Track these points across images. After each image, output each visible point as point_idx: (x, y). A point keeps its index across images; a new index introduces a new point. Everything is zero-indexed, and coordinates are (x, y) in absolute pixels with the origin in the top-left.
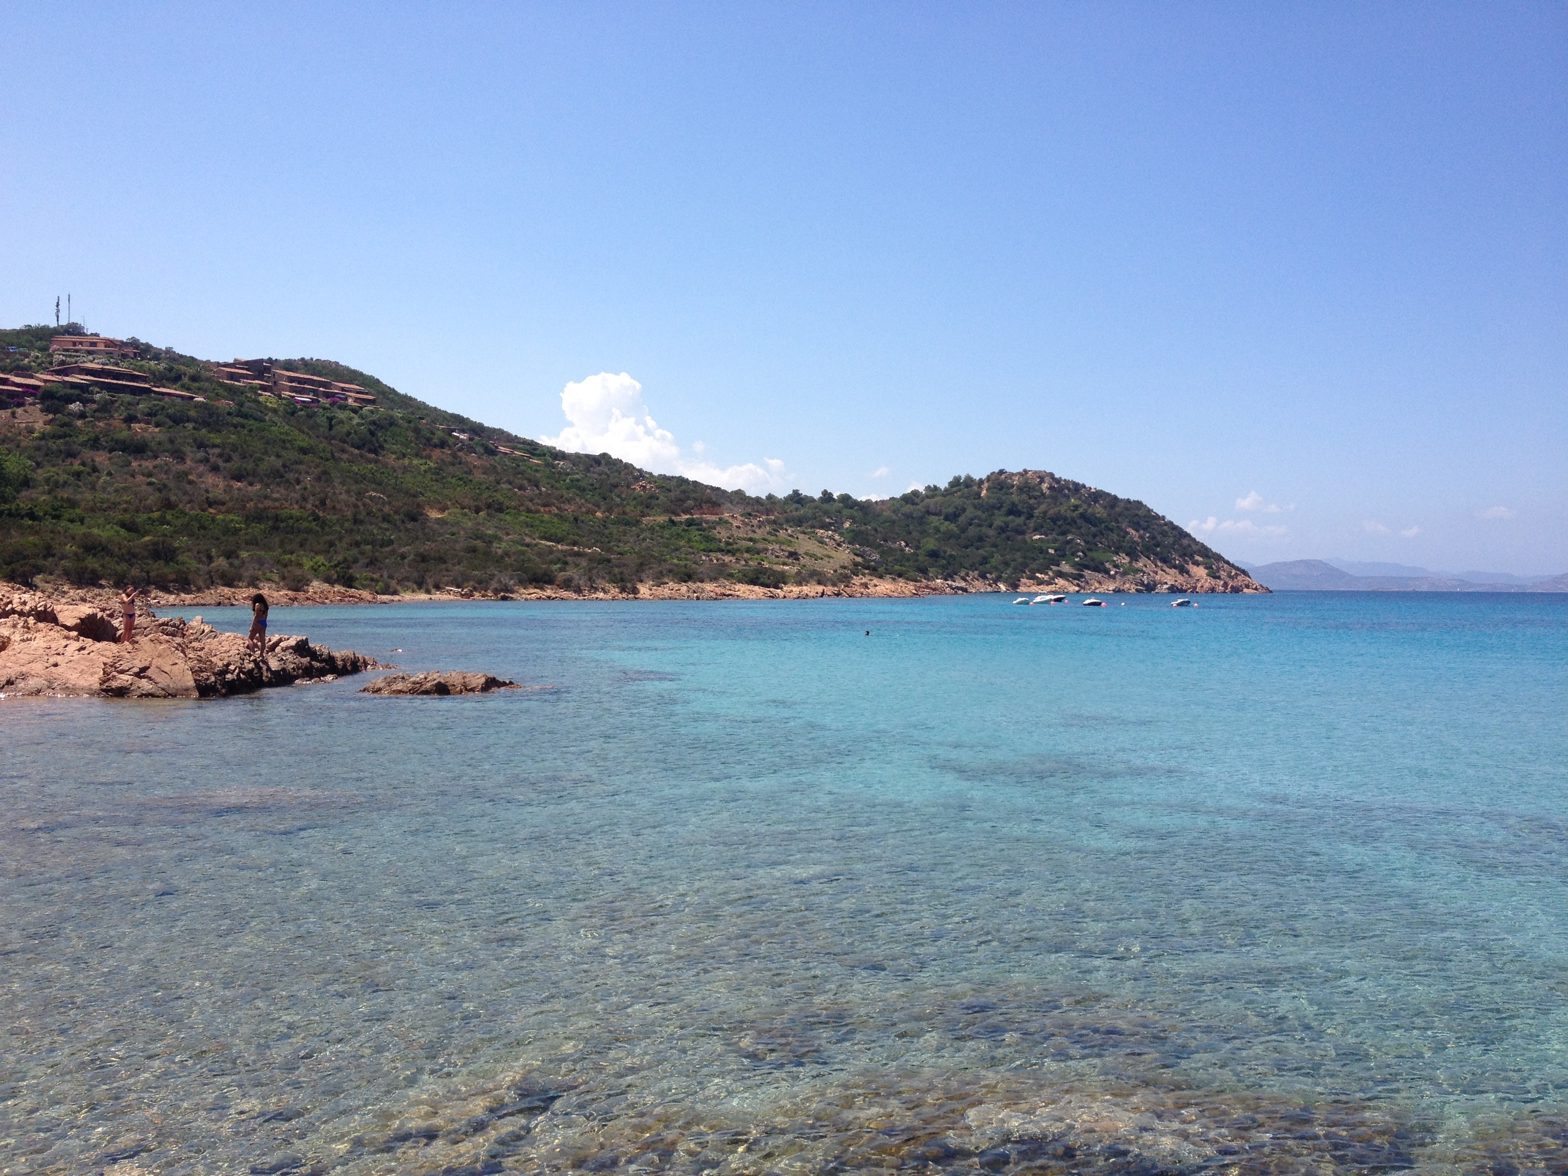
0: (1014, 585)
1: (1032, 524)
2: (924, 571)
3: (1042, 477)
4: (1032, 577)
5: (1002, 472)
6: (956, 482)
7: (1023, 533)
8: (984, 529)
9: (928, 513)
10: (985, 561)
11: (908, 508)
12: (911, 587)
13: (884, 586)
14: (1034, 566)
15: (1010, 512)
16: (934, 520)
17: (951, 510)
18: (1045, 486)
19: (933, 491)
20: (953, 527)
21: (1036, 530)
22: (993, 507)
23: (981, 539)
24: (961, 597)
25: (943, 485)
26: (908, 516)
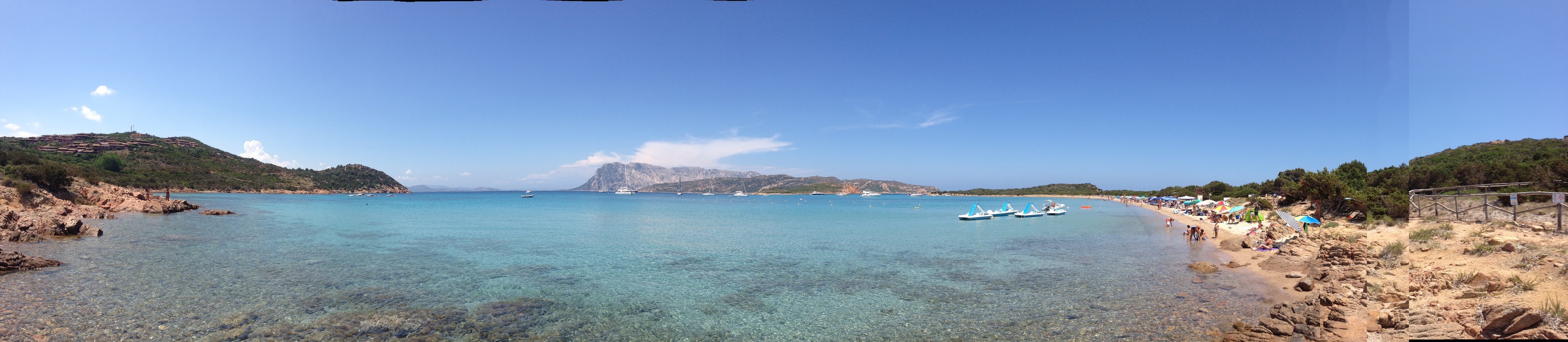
0: (353, 192)
2: (331, 188)
3: (359, 166)
4: (357, 190)
5: (350, 164)
6: (338, 167)
7: (355, 179)
8: (346, 178)
9: (332, 174)
10: (345, 186)
11: (327, 173)
12: (328, 192)
13: (321, 191)
14: (358, 187)
15: (352, 174)
16: (333, 176)
17: (337, 173)
18: (360, 168)
19: (333, 168)
20: (338, 177)
21: (358, 178)
22: (348, 173)
23: (345, 180)
24: (340, 194)
25: (335, 167)
26: (327, 175)
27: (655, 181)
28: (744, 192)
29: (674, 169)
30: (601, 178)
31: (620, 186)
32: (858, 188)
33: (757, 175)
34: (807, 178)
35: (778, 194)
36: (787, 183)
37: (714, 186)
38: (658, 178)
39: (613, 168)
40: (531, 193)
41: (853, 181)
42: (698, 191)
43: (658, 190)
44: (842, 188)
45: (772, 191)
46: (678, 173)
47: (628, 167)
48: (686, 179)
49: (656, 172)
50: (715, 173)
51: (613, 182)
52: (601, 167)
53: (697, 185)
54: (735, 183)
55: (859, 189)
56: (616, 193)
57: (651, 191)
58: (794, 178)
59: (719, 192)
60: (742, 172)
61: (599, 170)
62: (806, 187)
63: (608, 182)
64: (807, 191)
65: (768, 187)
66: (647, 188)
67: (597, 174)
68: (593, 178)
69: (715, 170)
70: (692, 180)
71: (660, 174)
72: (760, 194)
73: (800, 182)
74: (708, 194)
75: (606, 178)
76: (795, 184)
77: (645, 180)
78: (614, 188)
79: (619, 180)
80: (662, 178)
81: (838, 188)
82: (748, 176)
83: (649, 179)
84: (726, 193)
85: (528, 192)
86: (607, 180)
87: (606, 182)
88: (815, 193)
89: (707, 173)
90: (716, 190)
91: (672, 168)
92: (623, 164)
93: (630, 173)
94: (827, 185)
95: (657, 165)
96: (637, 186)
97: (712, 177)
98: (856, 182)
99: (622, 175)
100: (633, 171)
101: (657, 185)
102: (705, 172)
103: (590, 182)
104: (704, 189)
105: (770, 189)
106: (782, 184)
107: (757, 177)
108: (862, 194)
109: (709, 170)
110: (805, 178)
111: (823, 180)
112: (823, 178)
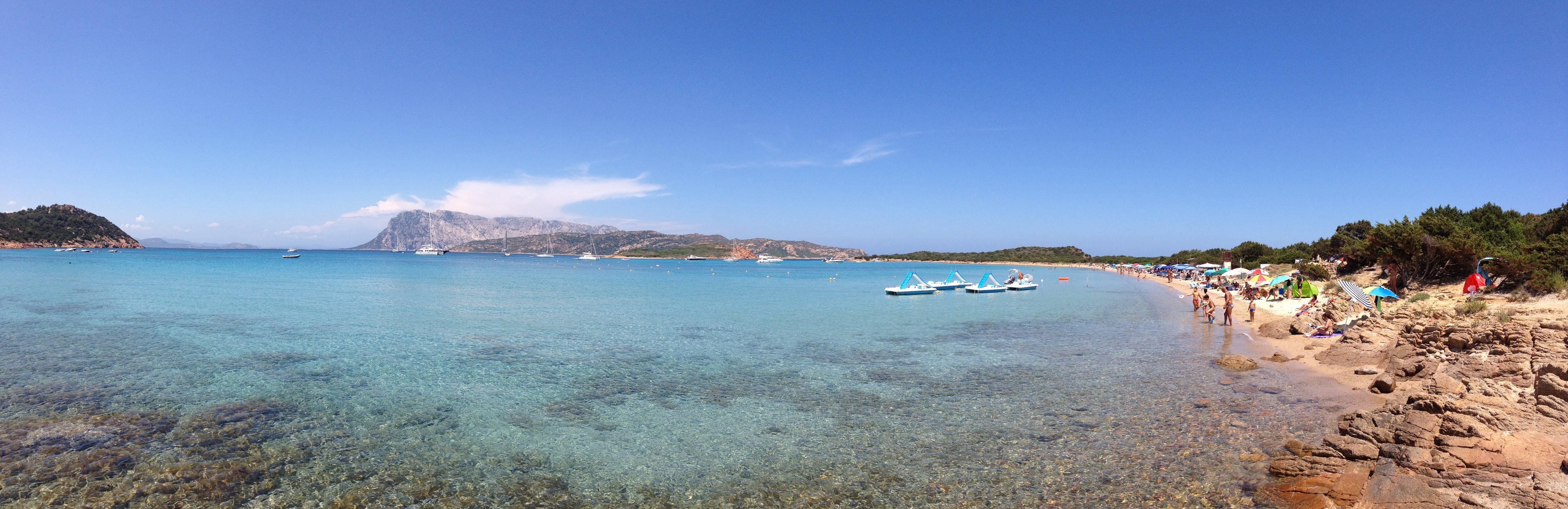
0: (60, 245)
1: (67, 223)
2: (26, 239)
3: (70, 207)
4: (67, 242)
5: (56, 205)
6: (39, 208)
7: (64, 226)
8: (50, 225)
9: (29, 218)
10: (49, 236)
11: (20, 216)
12: (21, 245)
13: (11, 244)
14: (68, 238)
15: (59, 219)
16: (31, 221)
17: (37, 217)
18: (71, 210)
19: (30, 210)
20: (38, 223)
21: (68, 225)
22: (53, 217)
23: (48, 228)
24: (41, 249)
25: (34, 208)
26: (21, 219)
27: (473, 237)
28: (593, 253)
29: (497, 219)
30: (396, 233)
31: (423, 243)
32: (752, 251)
33: (613, 231)
34: (683, 236)
35: (643, 258)
36: (655, 243)
37: (554, 244)
38: (478, 233)
39: (413, 217)
40: (295, 251)
41: (747, 242)
42: (532, 251)
43: (476, 249)
44: (730, 250)
45: (633, 254)
46: (503, 225)
47: (433, 216)
48: (515, 234)
49: (474, 224)
50: (556, 226)
51: (412, 237)
52: (395, 216)
53: (530, 242)
54: (582, 242)
55: (755, 252)
56: (417, 253)
57: (467, 251)
58: (664, 236)
59: (561, 252)
60: (593, 225)
61: (393, 220)
62: (680, 248)
63: (406, 238)
64: (683, 253)
65: (627, 248)
66: (460, 247)
67: (390, 226)
68: (385, 232)
69: (556, 221)
70: (523, 235)
71: (480, 227)
72: (616, 257)
73: (673, 241)
74: (545, 255)
75: (403, 232)
76: (667, 244)
77: (458, 235)
78: (414, 246)
79: (422, 235)
80: (483, 233)
81: (725, 251)
82: (601, 232)
83: (464, 234)
84: (570, 254)
85: (290, 250)
86: (405, 235)
87: (402, 237)
88: (692, 257)
89: (544, 227)
90: (556, 250)
91: (494, 219)
92: (427, 212)
93: (438, 225)
94: (709, 246)
95: (475, 214)
96: (447, 243)
97: (552, 231)
98: (749, 243)
99: (426, 228)
100: (442, 222)
101: (475, 242)
102: (541, 224)
103: (380, 237)
104: (540, 248)
105: (630, 251)
106: (648, 244)
107: (613, 233)
108: (757, 260)
109: (548, 222)
110: (681, 236)
111: (704, 240)
112: (704, 236)
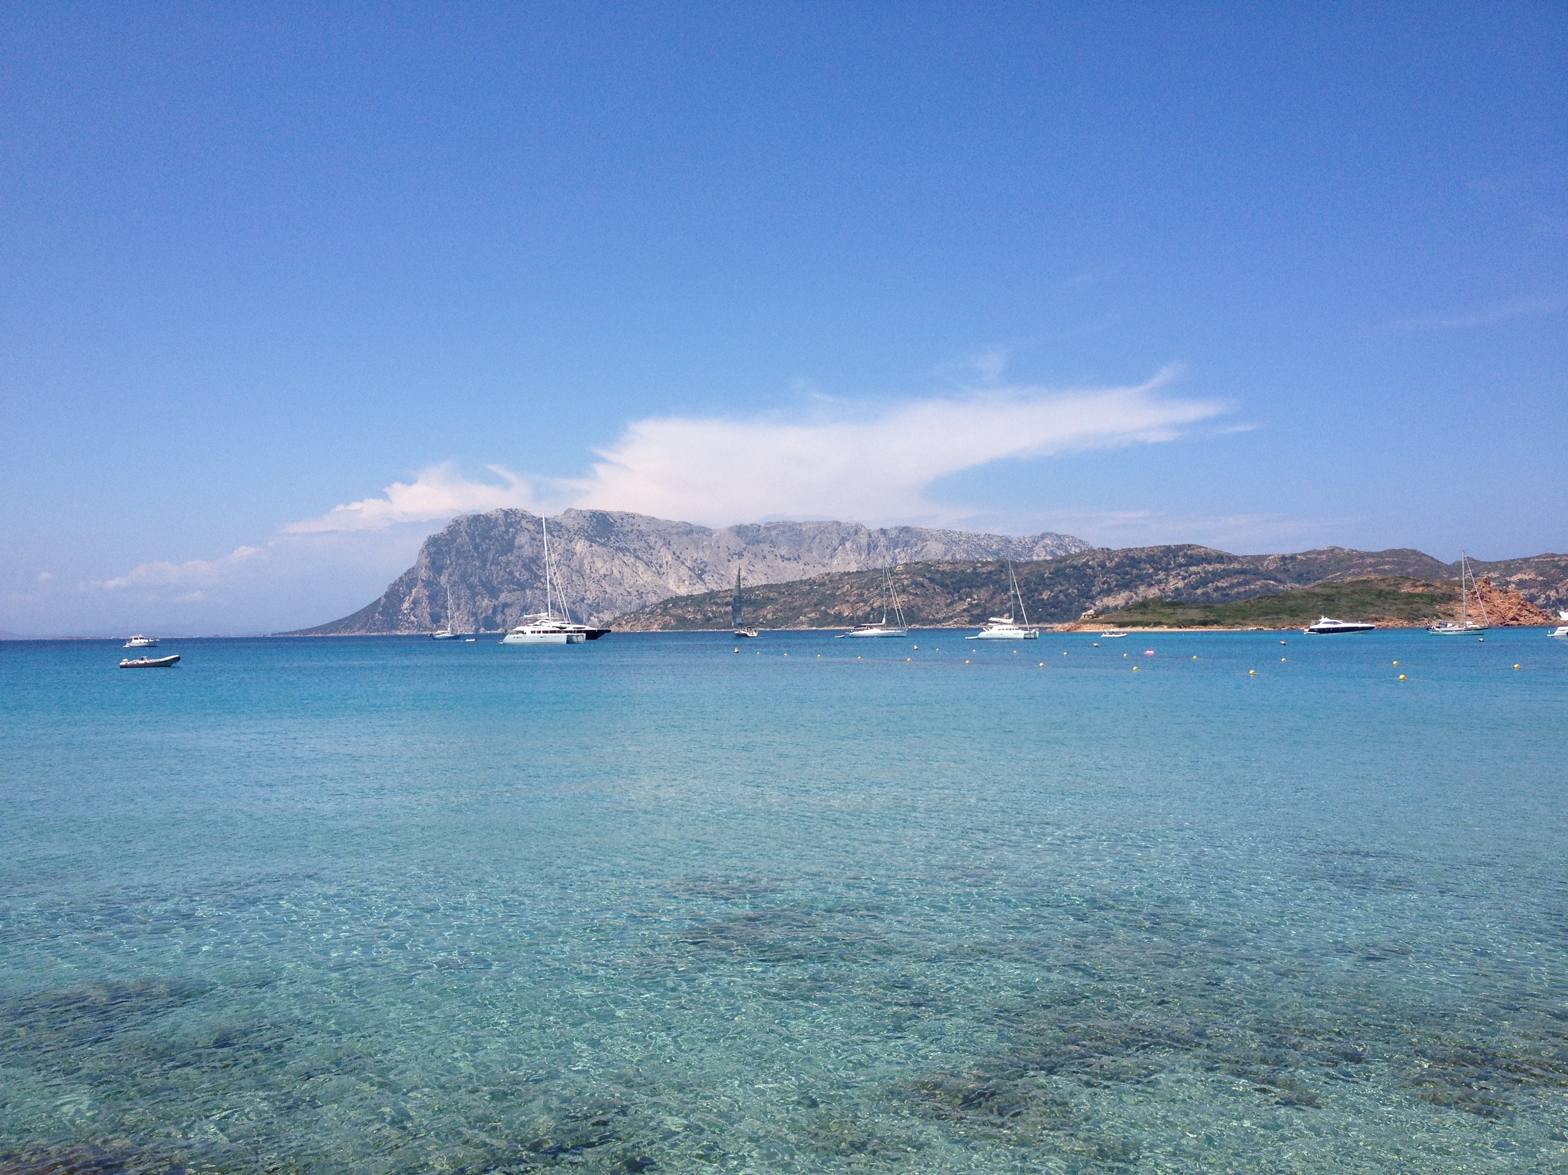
27: (672, 585)
28: (1018, 619)
29: (740, 531)
30: (443, 579)
31: (525, 609)
32: (1532, 599)
33: (1074, 550)
34: (1293, 558)
35: (1165, 629)
36: (1203, 582)
37: (904, 597)
38: (684, 572)
39: (495, 532)
41: (1511, 567)
42: (839, 619)
43: (682, 621)
44: (1450, 598)
45: (1139, 618)
46: (754, 548)
47: (555, 527)
48: (792, 572)
49: (674, 547)
50: (906, 544)
51: (494, 592)
52: (439, 530)
53: (833, 595)
54: (983, 585)
55: (1540, 601)
56: (509, 639)
57: (655, 628)
58: (1231, 559)
59: (924, 621)
60: (1014, 535)
61: (433, 543)
62: (1287, 596)
63: (474, 595)
64: (1294, 613)
65: (1119, 599)
66: (636, 616)
67: (426, 561)
68: (409, 580)
69: (906, 530)
70: (813, 573)
71: (692, 555)
72: (1087, 629)
73: (1257, 574)
74: (875, 631)
75: (463, 578)
76: (1239, 584)
77: (629, 581)
78: (499, 618)
79: (522, 586)
80: (699, 573)
81: (1433, 599)
82: (1040, 555)
83: (645, 577)
84: (950, 625)
86: (471, 588)
87: (464, 592)
88: (1324, 622)
89: (872, 547)
90: (911, 615)
91: (731, 529)
92: (537, 515)
93: (569, 554)
94: (1382, 586)
95: (676, 518)
96: (596, 608)
97: (894, 559)
98: (1518, 571)
99: (534, 564)
100: (580, 546)
101: (677, 601)
102: (864, 540)
103: (394, 595)
104: (862, 609)
105: (1127, 608)
106: (1180, 585)
107: (1071, 556)
109: (883, 532)
110: (1284, 558)
111: (1361, 566)
112: (1362, 556)
